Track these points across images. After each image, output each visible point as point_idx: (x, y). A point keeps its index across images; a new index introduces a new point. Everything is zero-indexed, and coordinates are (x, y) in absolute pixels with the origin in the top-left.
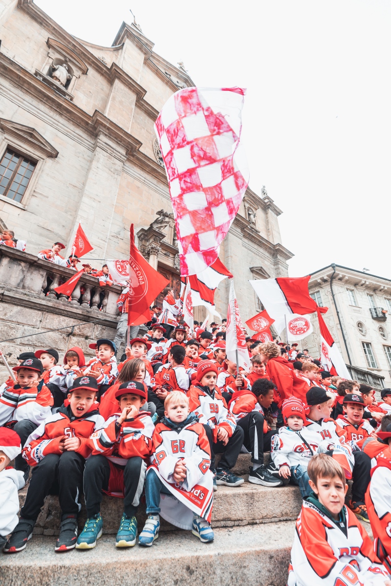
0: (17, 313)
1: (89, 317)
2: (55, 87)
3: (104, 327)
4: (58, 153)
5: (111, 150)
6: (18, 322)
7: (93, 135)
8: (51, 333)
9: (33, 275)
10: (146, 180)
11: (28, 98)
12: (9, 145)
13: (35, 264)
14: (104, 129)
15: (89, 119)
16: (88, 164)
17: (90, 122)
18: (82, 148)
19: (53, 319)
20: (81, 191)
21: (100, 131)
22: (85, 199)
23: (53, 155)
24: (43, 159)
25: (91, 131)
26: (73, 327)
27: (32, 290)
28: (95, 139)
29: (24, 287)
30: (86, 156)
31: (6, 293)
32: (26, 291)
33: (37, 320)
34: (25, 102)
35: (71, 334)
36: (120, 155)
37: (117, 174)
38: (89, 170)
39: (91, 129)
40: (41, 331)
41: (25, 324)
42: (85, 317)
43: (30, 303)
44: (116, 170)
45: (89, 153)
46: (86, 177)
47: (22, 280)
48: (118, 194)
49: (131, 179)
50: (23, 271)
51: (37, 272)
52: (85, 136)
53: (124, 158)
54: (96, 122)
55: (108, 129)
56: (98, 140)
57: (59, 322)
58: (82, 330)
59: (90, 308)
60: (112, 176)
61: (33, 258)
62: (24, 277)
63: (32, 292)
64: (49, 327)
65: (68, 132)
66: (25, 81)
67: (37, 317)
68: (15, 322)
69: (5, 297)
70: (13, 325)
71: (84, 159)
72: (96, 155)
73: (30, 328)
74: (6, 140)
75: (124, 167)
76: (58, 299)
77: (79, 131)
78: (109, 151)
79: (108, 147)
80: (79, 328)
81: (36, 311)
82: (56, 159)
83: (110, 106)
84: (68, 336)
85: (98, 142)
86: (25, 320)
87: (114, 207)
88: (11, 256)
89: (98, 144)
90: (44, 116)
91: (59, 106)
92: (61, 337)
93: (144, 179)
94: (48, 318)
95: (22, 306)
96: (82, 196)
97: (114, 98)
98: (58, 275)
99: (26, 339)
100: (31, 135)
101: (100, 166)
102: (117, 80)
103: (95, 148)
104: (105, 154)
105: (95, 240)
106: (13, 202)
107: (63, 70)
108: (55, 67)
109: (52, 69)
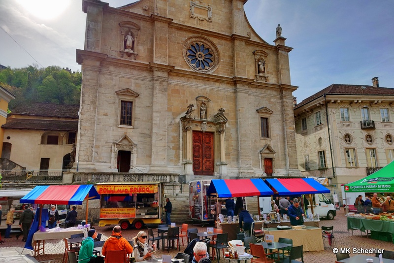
2: (129, 54)
14: (155, 68)
15: (148, 66)
20: (152, 109)
22: (155, 114)
24: (135, 100)
25: (149, 70)
34: (121, 74)
37: (166, 91)
44: (165, 89)
45: (151, 83)
46: (152, 99)
49: (173, 87)
52: (147, 75)
65: (140, 77)
66: (119, 63)
71: (150, 89)
72: (155, 85)
74: (120, 99)
75: (169, 81)
78: (160, 80)
79: (159, 77)
82: (139, 96)
90: (129, 76)
91: (134, 66)
93: (180, 83)
96: (153, 112)
97: (156, 39)
101: (157, 91)
102: (156, 22)
103: (153, 80)
104: (158, 82)
105: (162, 132)
106: (130, 127)
107: (130, 39)
108: (126, 39)
109: (126, 42)
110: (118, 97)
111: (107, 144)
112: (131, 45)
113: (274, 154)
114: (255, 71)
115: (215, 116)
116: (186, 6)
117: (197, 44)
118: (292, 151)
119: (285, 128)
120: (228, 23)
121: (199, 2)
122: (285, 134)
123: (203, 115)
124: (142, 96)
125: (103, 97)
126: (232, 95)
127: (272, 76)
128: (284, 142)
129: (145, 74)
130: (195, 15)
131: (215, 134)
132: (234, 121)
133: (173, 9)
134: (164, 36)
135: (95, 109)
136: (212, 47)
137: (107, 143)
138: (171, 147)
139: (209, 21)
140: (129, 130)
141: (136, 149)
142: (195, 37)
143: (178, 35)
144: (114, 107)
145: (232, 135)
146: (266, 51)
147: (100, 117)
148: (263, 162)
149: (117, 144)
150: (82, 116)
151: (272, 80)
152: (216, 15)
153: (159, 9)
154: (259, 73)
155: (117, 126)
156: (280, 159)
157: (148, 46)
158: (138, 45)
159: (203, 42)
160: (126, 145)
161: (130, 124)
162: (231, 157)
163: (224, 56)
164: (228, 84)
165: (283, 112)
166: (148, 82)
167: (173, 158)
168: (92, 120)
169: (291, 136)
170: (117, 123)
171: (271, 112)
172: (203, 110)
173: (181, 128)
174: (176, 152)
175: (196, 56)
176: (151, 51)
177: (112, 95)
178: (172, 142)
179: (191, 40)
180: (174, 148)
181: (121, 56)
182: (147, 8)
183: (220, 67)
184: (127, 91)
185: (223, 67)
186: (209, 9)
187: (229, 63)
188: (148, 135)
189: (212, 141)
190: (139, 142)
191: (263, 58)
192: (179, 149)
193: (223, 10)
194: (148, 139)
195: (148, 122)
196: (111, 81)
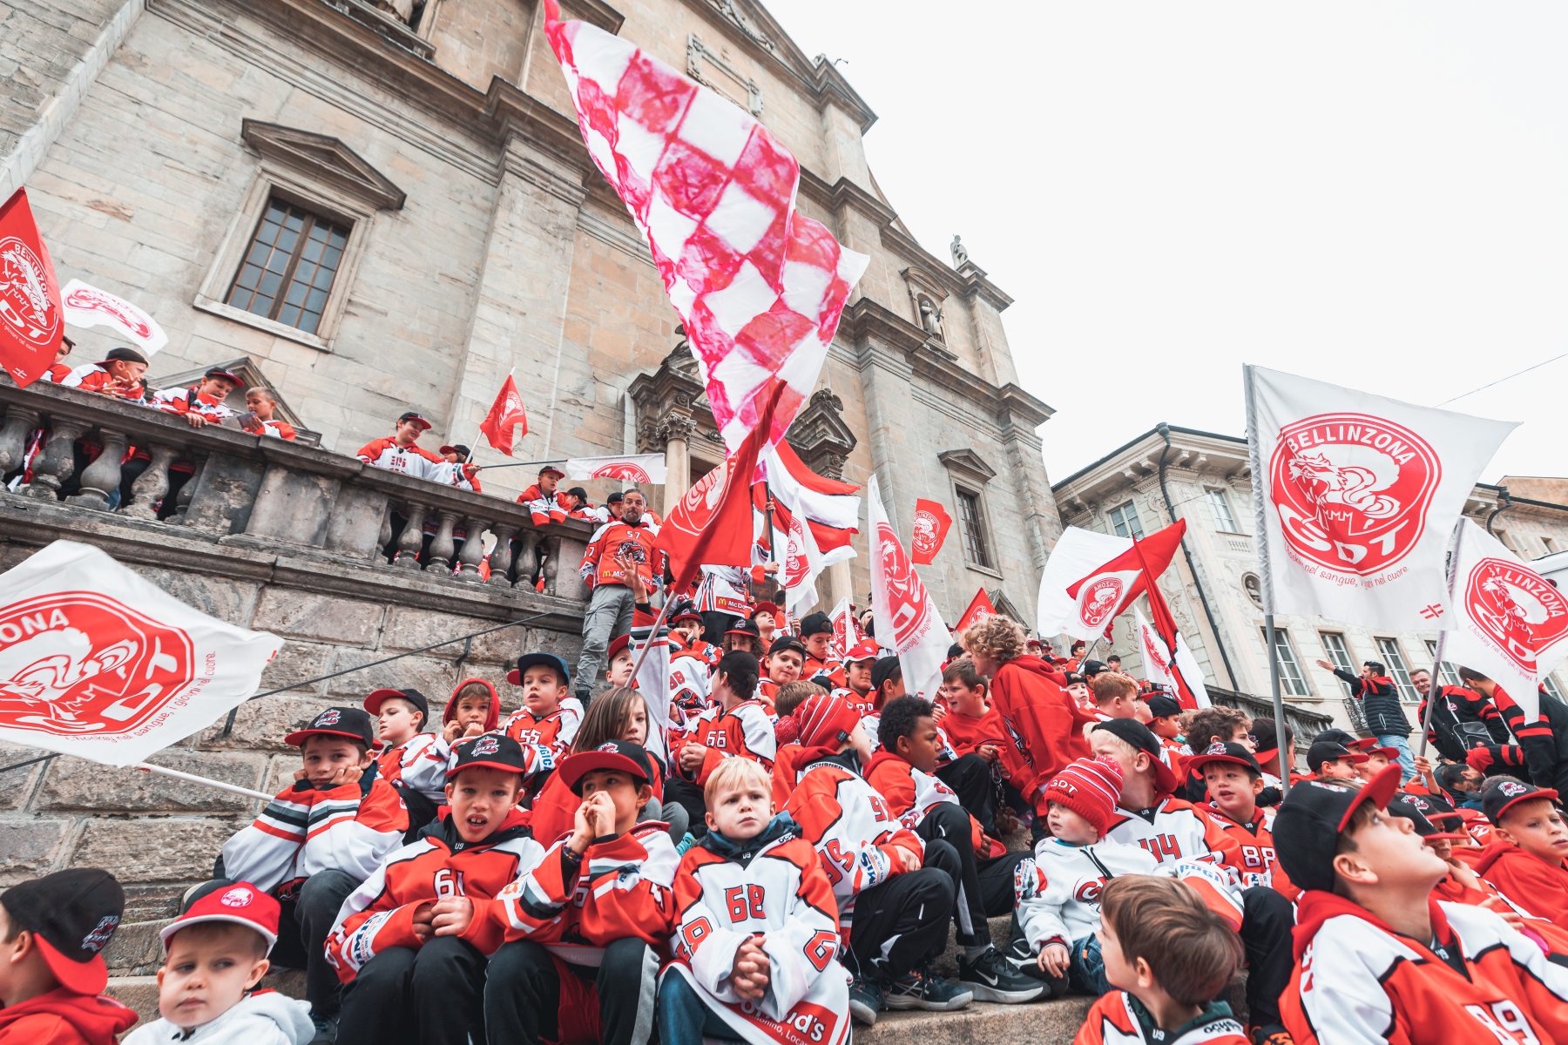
0: (317, 612)
1: (510, 609)
2: (385, 29)
3: (553, 634)
4: (405, 196)
5: (542, 177)
6: (319, 637)
7: (493, 143)
8: (409, 661)
9: (352, 511)
10: (641, 247)
11: (315, 62)
12: (273, 188)
13: (357, 479)
14: (520, 124)
15: (480, 103)
16: (486, 218)
17: (481, 110)
18: (466, 180)
19: (413, 623)
20: (472, 289)
21: (510, 130)
22: (484, 310)
23: (392, 202)
24: (367, 216)
25: (487, 133)
26: (469, 638)
27: (353, 550)
28: (498, 153)
29: (329, 545)
30: (478, 200)
31: (283, 562)
32: (337, 554)
33: (369, 629)
34: (308, 74)
35: (462, 659)
36: (566, 188)
37: (564, 239)
38: (488, 233)
39: (486, 128)
40: (381, 655)
41: (338, 641)
42: (500, 611)
43: (348, 584)
44: (560, 227)
45: (487, 190)
46: (483, 252)
47: (326, 525)
48: (571, 289)
49: (601, 249)
50: (325, 502)
51: (364, 501)
52: (470, 146)
53: (579, 194)
54: (498, 108)
55: (532, 122)
56: (508, 154)
57: (431, 630)
58: (494, 647)
59: (512, 586)
60: (550, 244)
61: (349, 466)
62: (329, 518)
63: (353, 555)
64: (404, 644)
65: (426, 139)
66: (304, 19)
67: (369, 619)
68: (312, 637)
69: (280, 574)
70: (307, 646)
71: (474, 205)
72: (506, 193)
73: (352, 650)
74: (267, 176)
75: (582, 217)
76: (423, 568)
77: (454, 137)
78: (538, 180)
79: (534, 168)
80: (486, 642)
81: (367, 605)
83: (532, 63)
84: (458, 664)
85: (506, 159)
86: (339, 630)
87: (563, 323)
88: (291, 464)
89: (508, 165)
90: (361, 106)
91: (399, 74)
92: (438, 669)
94: (400, 619)
95: (328, 593)
96: (477, 302)
98: (420, 506)
99: (344, 679)
100: (331, 157)
101: (517, 221)
103: (496, 178)
104: (529, 188)
106: (299, 335)
110: (255, 164)
112: (401, 8)
116: (672, 35)
119: (1039, 540)
121: (718, 52)
124: (419, 216)
125: (130, 118)
126: (850, 372)
144: (199, 194)
152: (776, 115)
155: (187, 297)
161: (307, 317)
165: (1020, 486)
166: (469, 178)
171: (986, 473)
173: (630, 433)
184: (325, 153)
186: (753, 89)
190: (345, 433)
191: (934, 300)
195: (437, 349)
196: (229, 77)
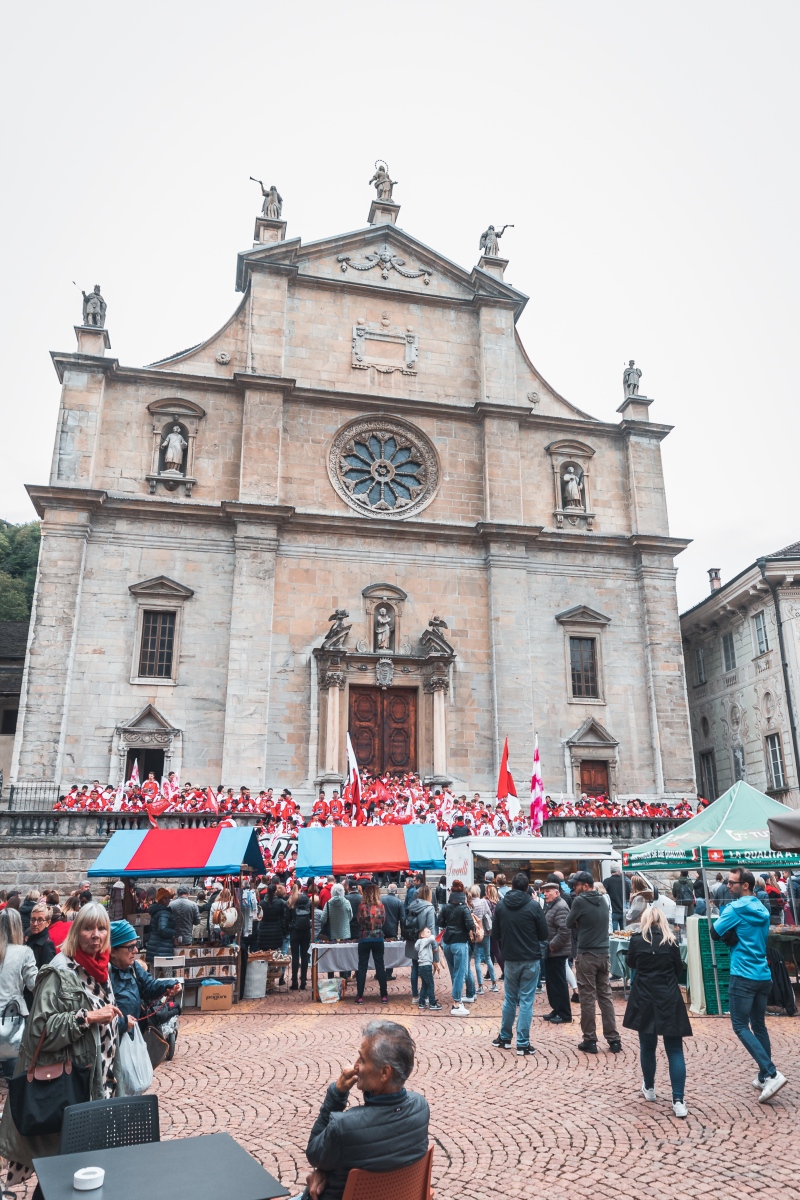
2: (172, 483)
4: (193, 591)
5: (254, 543)
10: (318, 551)
12: (144, 610)
14: (240, 516)
15: (219, 511)
16: (232, 577)
17: (220, 514)
20: (227, 628)
22: (234, 643)
23: (188, 595)
24: (180, 606)
25: (226, 522)
28: (234, 530)
30: (228, 565)
34: (147, 538)
36: (268, 542)
38: (232, 590)
44: (266, 571)
45: (229, 558)
46: (231, 601)
49: (293, 563)
52: (220, 535)
53: (275, 543)
56: (235, 539)
65: (199, 545)
71: (225, 572)
72: (238, 564)
74: (141, 606)
77: (211, 532)
78: (253, 546)
79: (250, 540)
82: (194, 596)
89: (237, 545)
91: (181, 514)
93: (314, 550)
96: (230, 637)
97: (248, 437)
101: (244, 580)
102: (248, 394)
103: (234, 548)
104: (248, 554)
105: (254, 694)
106: (165, 681)
107: (175, 441)
108: (165, 444)
109: (163, 451)
110: (136, 601)
111: (100, 733)
112: (177, 459)
113: (612, 746)
114: (551, 500)
115: (421, 640)
116: (340, 338)
117: (374, 437)
118: (674, 738)
119: (650, 665)
120: (466, 372)
121: (379, 325)
122: (651, 684)
123: (384, 637)
124: (201, 595)
125: (94, 604)
126: (477, 575)
127: (610, 512)
128: (649, 710)
129: (215, 534)
130: (367, 360)
131: (421, 692)
132: (481, 652)
133: (303, 352)
134: (270, 426)
135: (68, 637)
136: (419, 444)
137: (99, 728)
138: (284, 736)
139: (410, 372)
140: (161, 692)
141: (179, 744)
142: (368, 421)
143: (314, 420)
144: (122, 629)
145: (475, 695)
146: (589, 441)
147: (84, 658)
148: (577, 773)
149: (126, 731)
150: (34, 657)
151: (609, 523)
152: (429, 355)
153: (257, 357)
154: (564, 507)
155: (128, 680)
156: (637, 764)
157: (228, 456)
158: (197, 458)
159: (391, 432)
160: (150, 734)
161: (166, 672)
162: (472, 759)
163: (454, 465)
164: (465, 544)
165: (645, 618)
166: (220, 556)
167: (290, 768)
168: (60, 667)
169: (669, 691)
170: (129, 671)
171: (603, 621)
172: (383, 624)
173: (314, 679)
174: (298, 748)
175: (369, 472)
176: (234, 470)
177: (120, 598)
178: (289, 721)
179: (354, 431)
180: (291, 738)
181: (150, 490)
182: (227, 359)
183: (441, 498)
184: (160, 585)
185: (452, 496)
186: (410, 339)
187: (468, 483)
188: (217, 702)
189: (412, 714)
190: (189, 722)
191: (579, 461)
192: (307, 741)
193: (454, 337)
194: (216, 715)
195: (217, 666)
196: (119, 560)
